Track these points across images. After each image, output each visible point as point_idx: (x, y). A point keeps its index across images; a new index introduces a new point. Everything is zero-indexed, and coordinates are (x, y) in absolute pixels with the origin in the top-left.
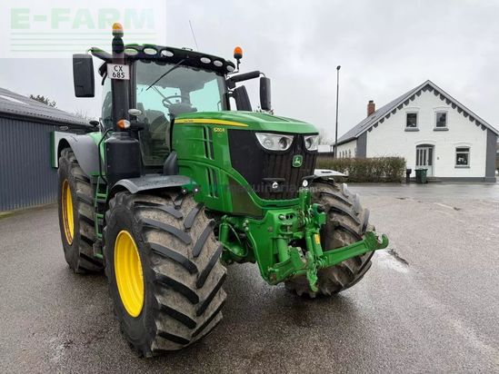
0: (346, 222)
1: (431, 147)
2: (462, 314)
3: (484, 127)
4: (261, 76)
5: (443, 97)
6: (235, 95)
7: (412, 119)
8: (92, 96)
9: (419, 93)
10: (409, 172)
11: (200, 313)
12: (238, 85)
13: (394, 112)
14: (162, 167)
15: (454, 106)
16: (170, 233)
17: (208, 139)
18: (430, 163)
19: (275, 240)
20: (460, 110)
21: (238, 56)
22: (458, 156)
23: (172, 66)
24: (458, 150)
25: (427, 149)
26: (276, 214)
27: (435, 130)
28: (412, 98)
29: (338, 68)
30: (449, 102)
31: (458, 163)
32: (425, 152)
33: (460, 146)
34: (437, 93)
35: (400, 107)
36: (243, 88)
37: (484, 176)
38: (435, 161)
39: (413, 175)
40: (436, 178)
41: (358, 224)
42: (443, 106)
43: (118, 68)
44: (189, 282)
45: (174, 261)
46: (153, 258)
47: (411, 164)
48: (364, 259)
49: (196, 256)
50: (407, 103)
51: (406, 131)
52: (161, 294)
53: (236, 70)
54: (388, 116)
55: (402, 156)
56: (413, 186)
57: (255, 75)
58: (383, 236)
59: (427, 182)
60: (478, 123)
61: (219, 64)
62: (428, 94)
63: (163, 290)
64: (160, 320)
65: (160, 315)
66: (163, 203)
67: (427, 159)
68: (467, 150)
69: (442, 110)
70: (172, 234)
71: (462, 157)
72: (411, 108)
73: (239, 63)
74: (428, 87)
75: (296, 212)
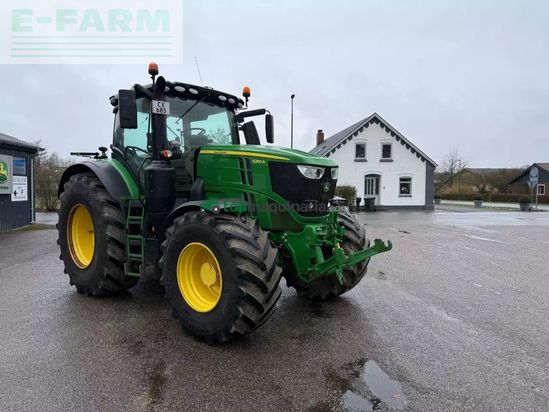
0: (351, 236)
1: (377, 177)
2: (434, 303)
3: (423, 159)
4: (267, 113)
5: (388, 130)
6: (244, 128)
7: (360, 151)
8: (136, 127)
9: (367, 126)
10: (359, 200)
11: (267, 301)
12: (247, 120)
13: (344, 142)
14: (188, 192)
15: (398, 138)
16: (246, 241)
17: (245, 169)
18: (377, 193)
19: (313, 247)
20: (403, 142)
21: (247, 94)
22: (402, 185)
23: (195, 102)
24: (401, 180)
25: (374, 179)
26: (314, 227)
27: (381, 161)
28: (361, 130)
29: (293, 97)
30: (393, 134)
31: (402, 192)
32: (373, 182)
33: (403, 176)
34: (383, 125)
35: (350, 138)
36: (252, 123)
37: (423, 204)
38: (382, 190)
39: (362, 203)
40: (382, 206)
41: (359, 238)
42: (388, 139)
43: (160, 105)
44: (261, 276)
45: (252, 261)
46: (236, 260)
47: (360, 193)
48: (364, 264)
49: (265, 258)
50: (356, 134)
51: (356, 161)
52: (245, 285)
53: (244, 107)
54: (339, 147)
55: (352, 185)
56: (362, 214)
57: (261, 112)
58: (389, 242)
59: (375, 210)
60: (418, 155)
61: (232, 101)
62: (374, 126)
63: (246, 282)
64: (241, 306)
65: (242, 303)
66: (233, 219)
67: (374, 188)
68: (410, 179)
69: (387, 142)
70: (247, 241)
71: (405, 186)
72: (359, 139)
73: (247, 100)
74: (375, 119)
75: (327, 226)
